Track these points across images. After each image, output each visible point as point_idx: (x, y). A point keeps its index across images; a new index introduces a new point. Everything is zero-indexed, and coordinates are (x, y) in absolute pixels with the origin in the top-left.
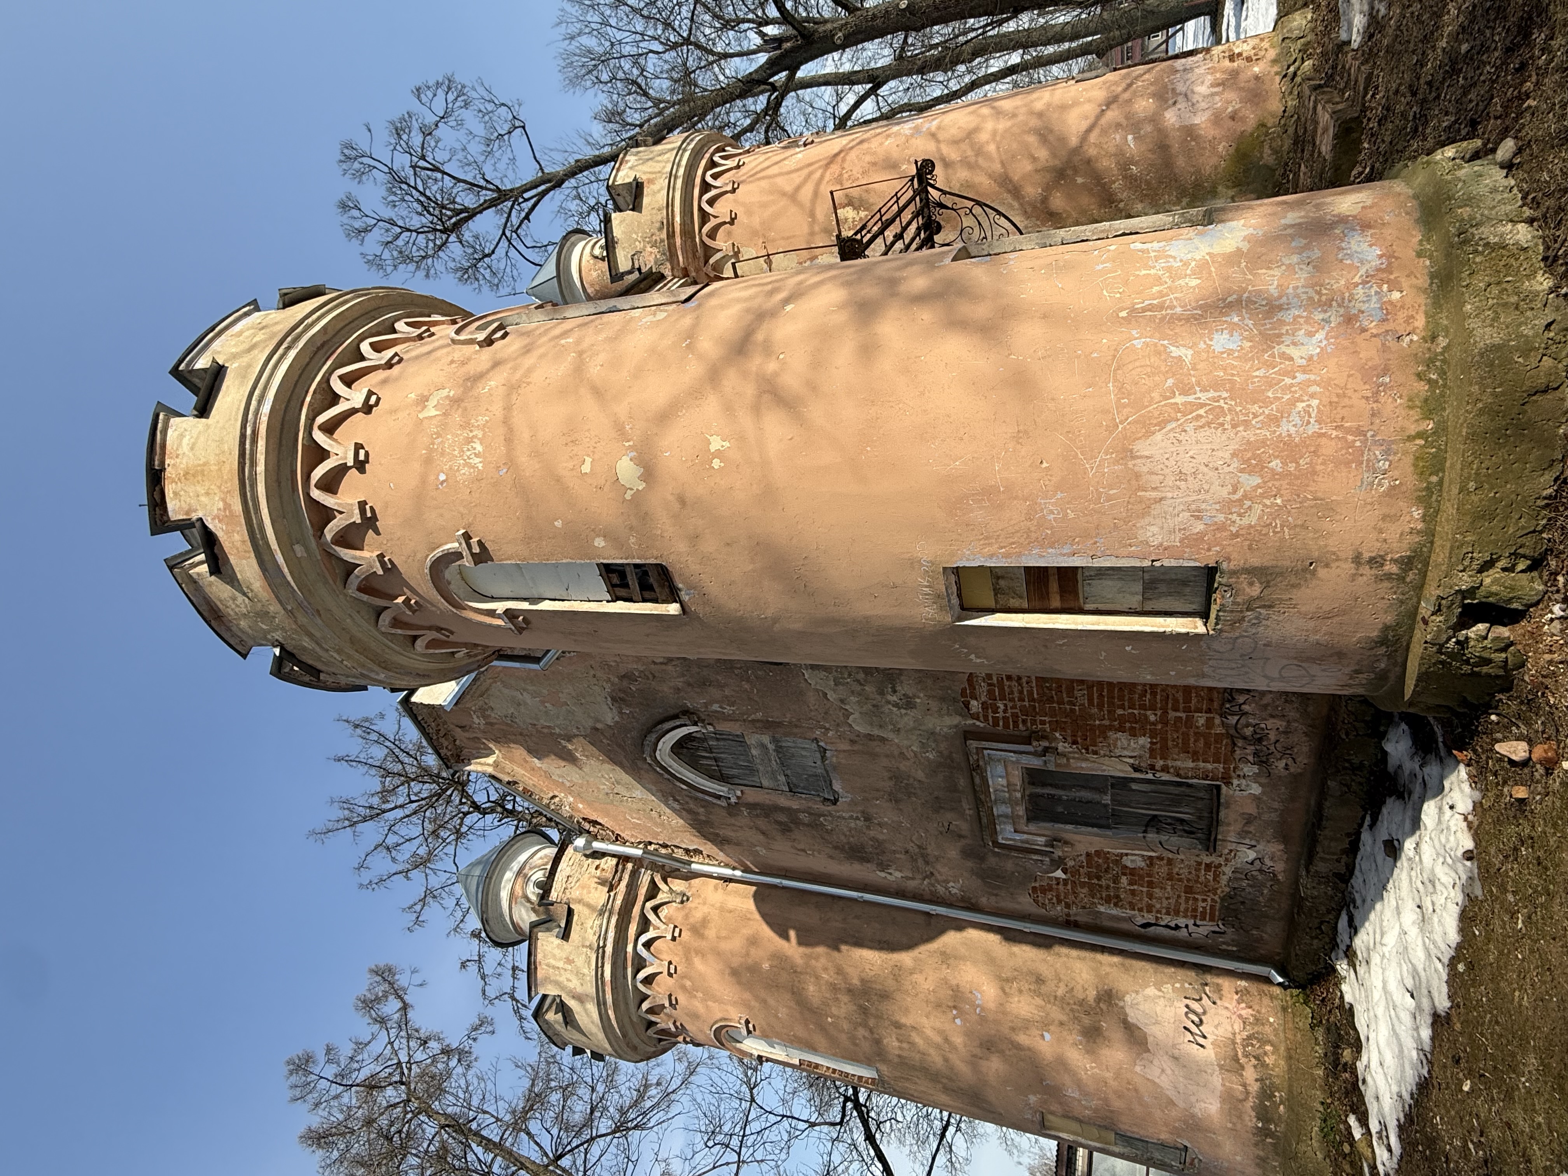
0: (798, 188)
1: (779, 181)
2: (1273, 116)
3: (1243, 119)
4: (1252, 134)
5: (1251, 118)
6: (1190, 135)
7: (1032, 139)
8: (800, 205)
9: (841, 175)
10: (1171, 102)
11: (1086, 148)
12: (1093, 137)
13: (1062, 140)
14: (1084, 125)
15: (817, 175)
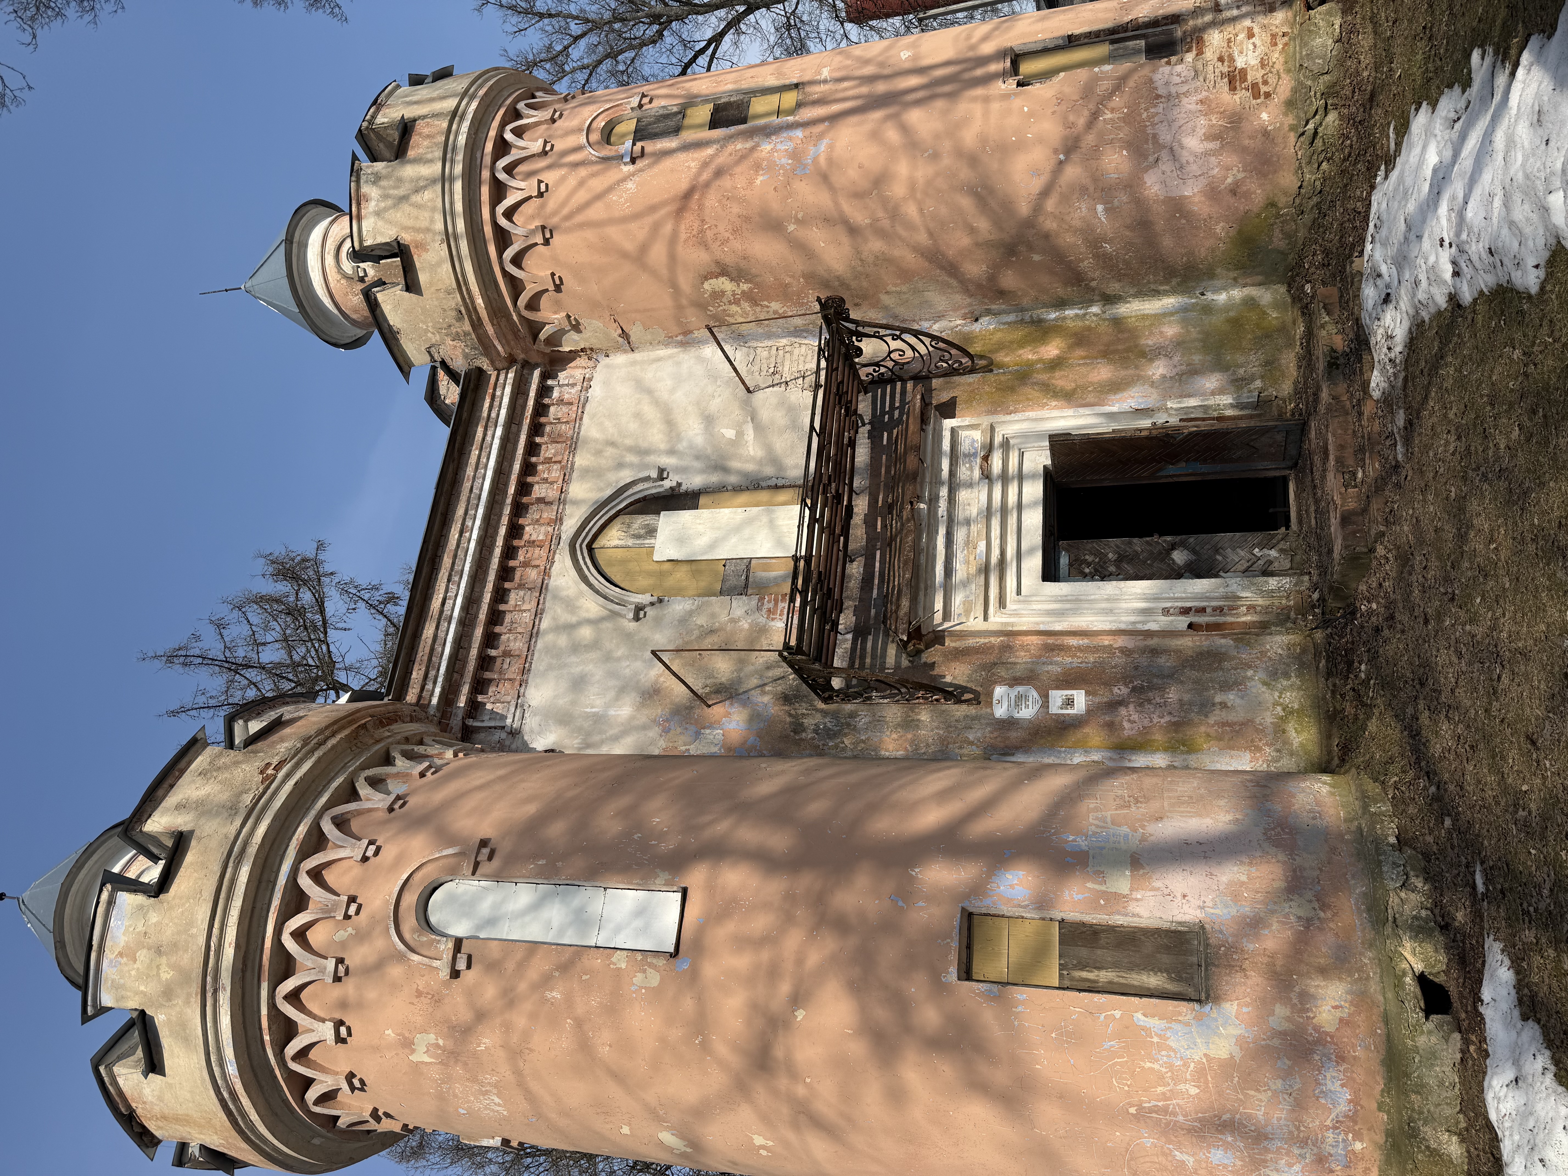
0: (644, 249)
1: (614, 233)
2: (1285, 194)
3: (1247, 195)
4: (1258, 215)
5: (1258, 195)
6: (1180, 211)
7: (966, 203)
8: (654, 273)
9: (702, 231)
10: (1151, 159)
11: (1041, 219)
12: (1050, 204)
13: (1007, 205)
14: (1036, 185)
15: (668, 228)
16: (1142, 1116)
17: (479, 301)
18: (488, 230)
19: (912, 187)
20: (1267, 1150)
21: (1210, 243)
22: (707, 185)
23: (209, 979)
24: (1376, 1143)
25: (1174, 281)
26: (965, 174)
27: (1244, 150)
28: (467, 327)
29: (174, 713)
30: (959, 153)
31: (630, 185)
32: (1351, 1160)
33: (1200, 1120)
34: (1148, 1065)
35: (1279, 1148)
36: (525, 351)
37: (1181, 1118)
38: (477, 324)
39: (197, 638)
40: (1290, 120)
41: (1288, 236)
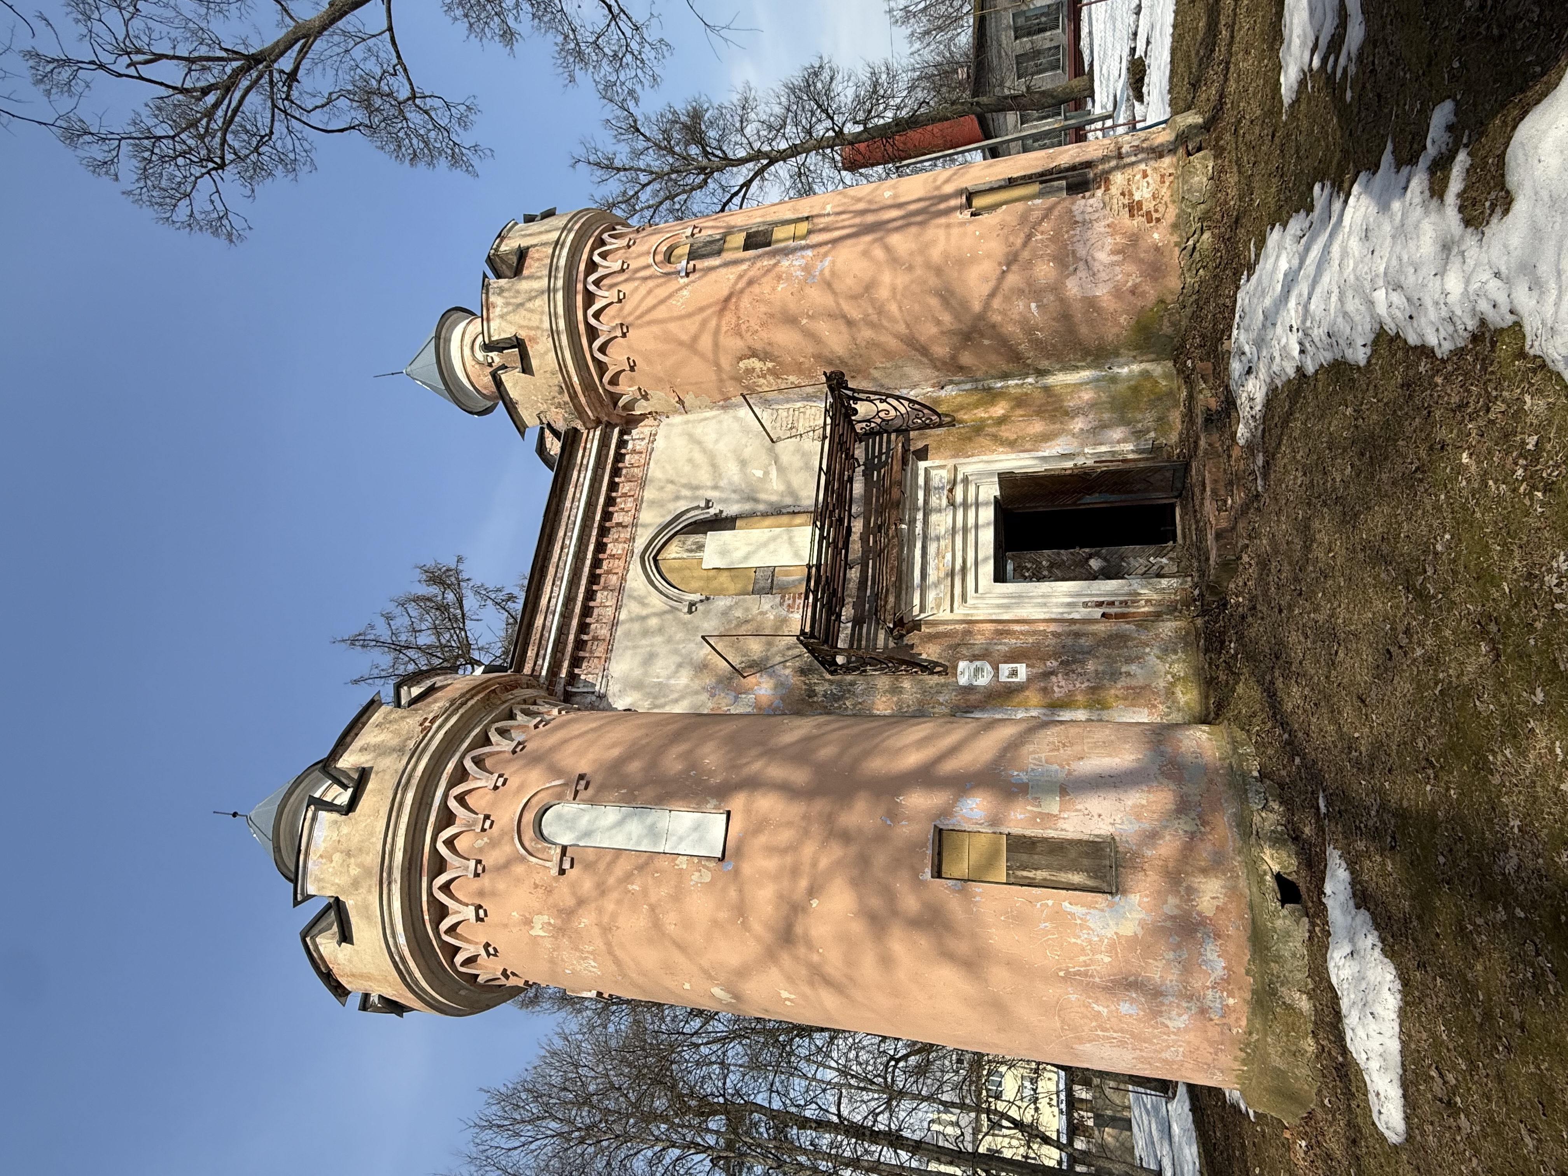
0: (695, 338)
1: (673, 327)
2: (1172, 293)
3: (1143, 294)
4: (1152, 310)
5: (1151, 293)
6: (1093, 306)
7: (934, 302)
10: (1071, 269)
11: (989, 314)
12: (996, 303)
13: (964, 304)
14: (986, 289)
16: (1069, 978)
17: (575, 379)
18: (582, 327)
19: (894, 289)
20: (1162, 1004)
21: (1115, 330)
22: (742, 291)
23: (385, 875)
24: (1244, 1000)
25: (1089, 359)
26: (933, 281)
27: (1141, 261)
28: (567, 398)
29: (356, 682)
30: (928, 265)
31: (685, 292)
32: (1226, 1011)
33: (1112, 981)
34: (1073, 940)
35: (1171, 1003)
36: (608, 415)
37: (1097, 980)
38: (573, 396)
39: (372, 627)
40: (1175, 238)
41: (1173, 324)
